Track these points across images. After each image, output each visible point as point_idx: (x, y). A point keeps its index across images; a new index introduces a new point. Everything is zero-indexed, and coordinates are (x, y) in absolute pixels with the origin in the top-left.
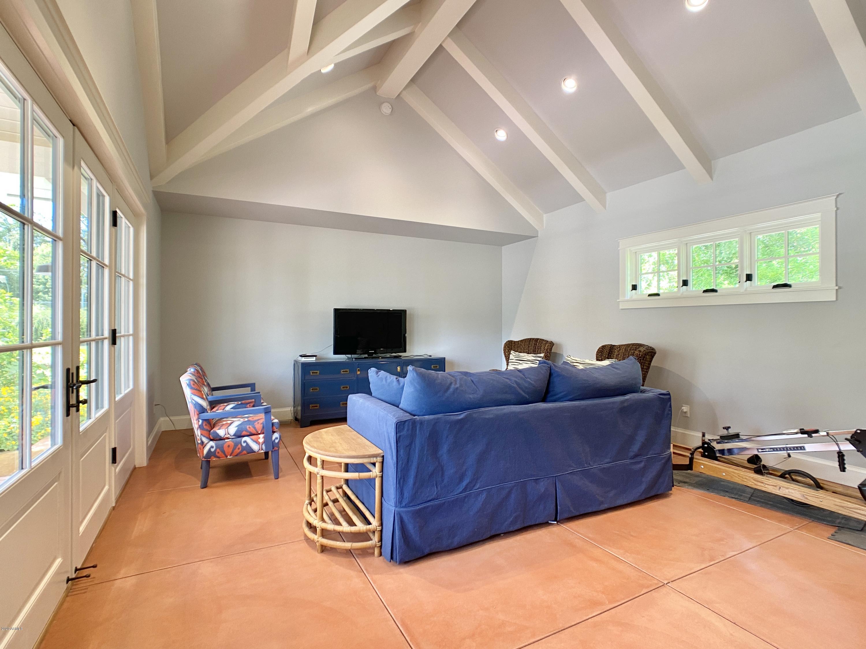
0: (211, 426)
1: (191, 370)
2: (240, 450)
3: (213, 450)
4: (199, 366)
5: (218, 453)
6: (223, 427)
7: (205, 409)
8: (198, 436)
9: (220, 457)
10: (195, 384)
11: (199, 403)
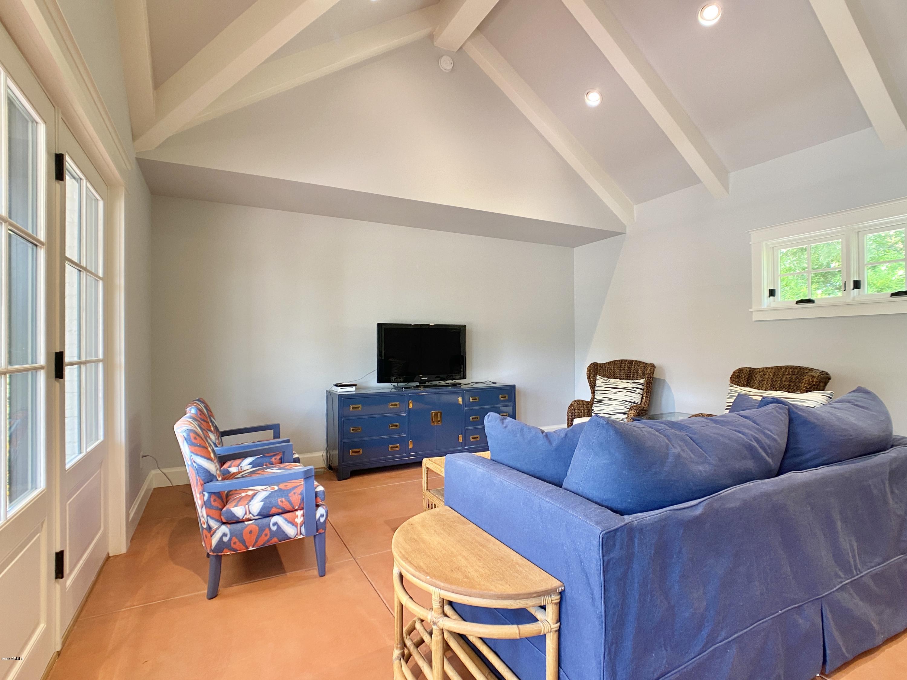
0: (223, 502)
1: (192, 411)
2: (268, 536)
3: (226, 539)
4: (203, 402)
5: (235, 543)
6: (242, 502)
7: (213, 475)
8: (203, 517)
9: (238, 549)
10: (197, 437)
11: (204, 466)
